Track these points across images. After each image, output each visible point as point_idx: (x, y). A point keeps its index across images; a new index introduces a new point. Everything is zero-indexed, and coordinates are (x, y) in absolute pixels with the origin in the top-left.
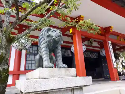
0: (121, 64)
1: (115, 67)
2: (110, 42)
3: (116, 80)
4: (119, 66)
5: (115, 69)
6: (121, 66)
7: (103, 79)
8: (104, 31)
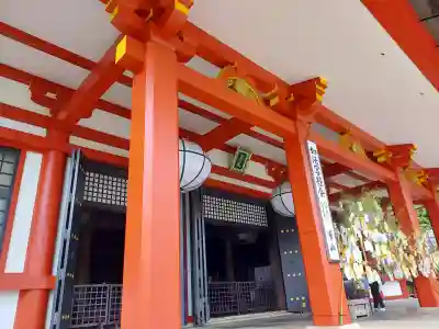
0: (358, 243)
1: (334, 255)
2: (312, 145)
3: (336, 319)
4: (347, 252)
5: (335, 266)
6: (358, 255)
7: (282, 314)
8: (292, 98)
